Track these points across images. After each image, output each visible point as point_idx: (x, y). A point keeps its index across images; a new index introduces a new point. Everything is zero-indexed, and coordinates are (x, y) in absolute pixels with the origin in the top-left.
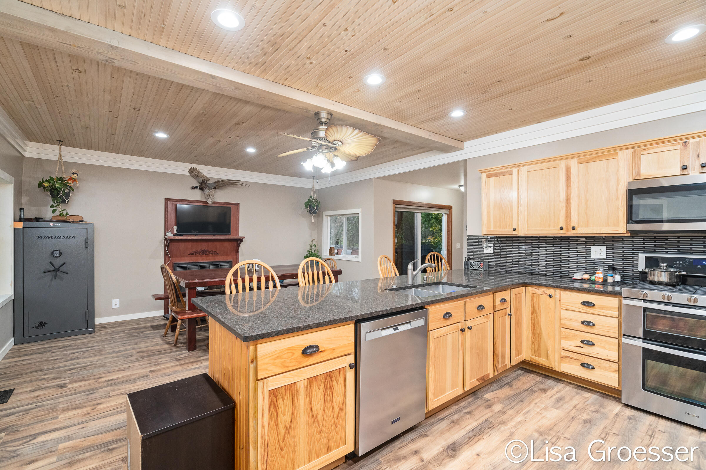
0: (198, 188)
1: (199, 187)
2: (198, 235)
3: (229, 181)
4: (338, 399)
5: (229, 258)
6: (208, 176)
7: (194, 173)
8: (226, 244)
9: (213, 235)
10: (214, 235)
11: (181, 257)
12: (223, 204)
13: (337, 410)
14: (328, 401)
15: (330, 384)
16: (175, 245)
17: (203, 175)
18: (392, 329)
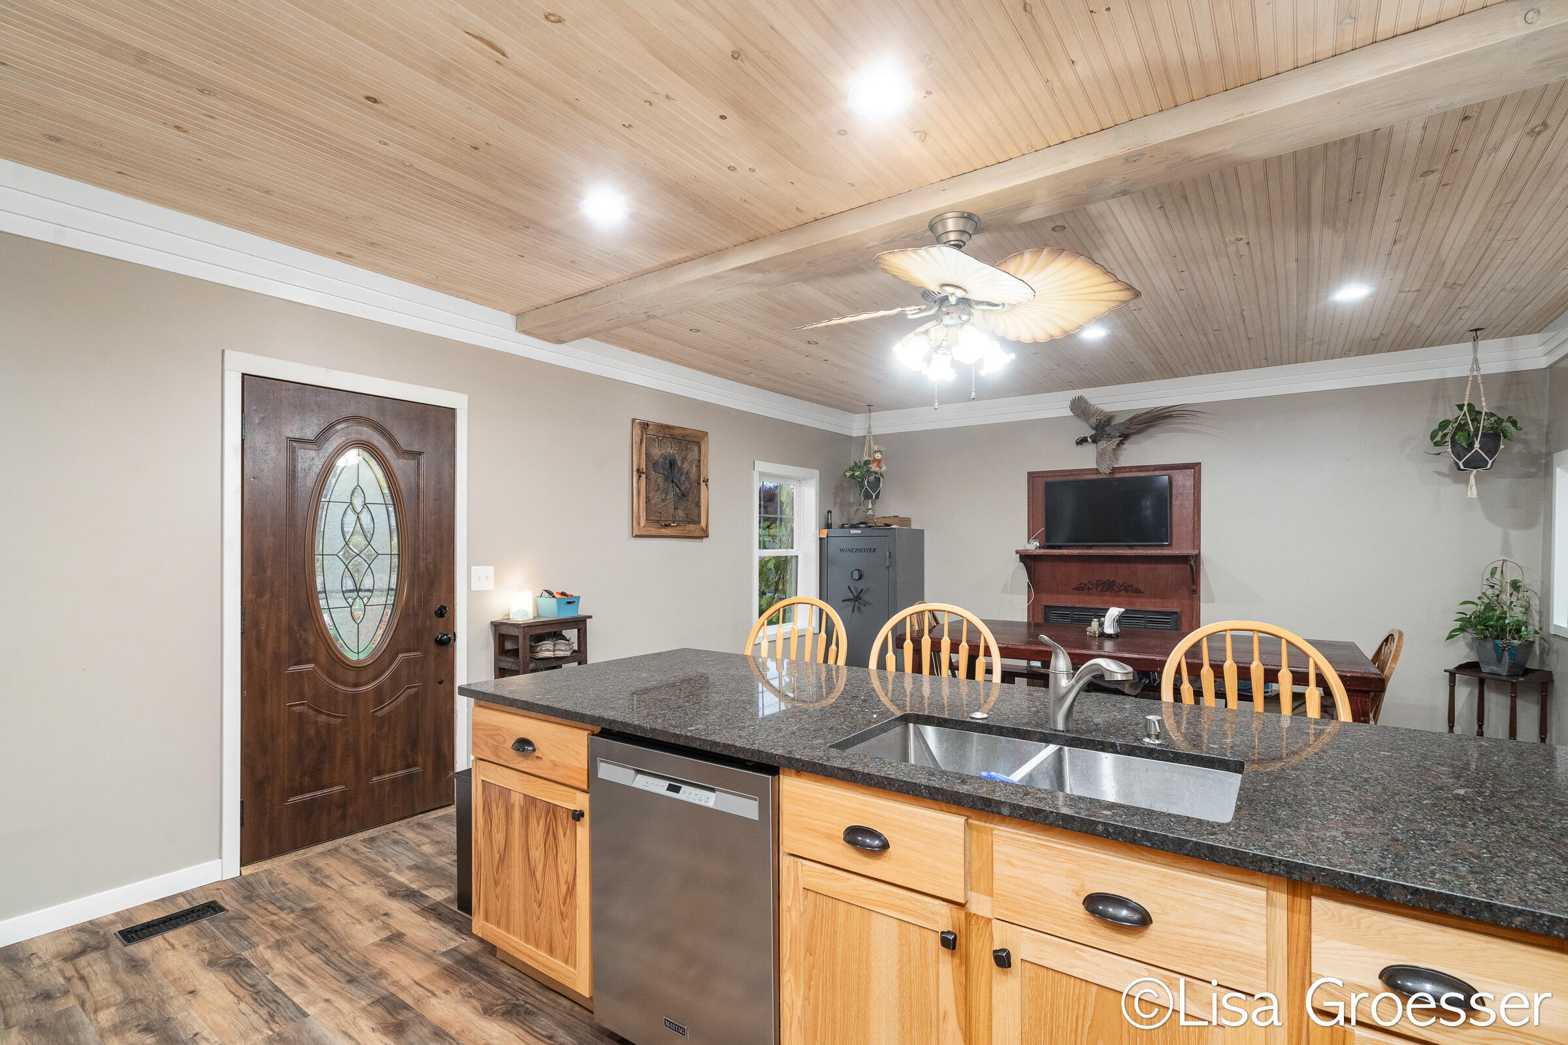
0: (1089, 440)
1: (1091, 437)
2: (1092, 546)
3: (1161, 410)
4: (565, 868)
5: (1173, 606)
6: (1108, 408)
7: (1080, 408)
8: (1164, 568)
9: (1128, 546)
10: (1131, 546)
11: (1058, 592)
12: (1154, 470)
13: (564, 888)
14: (551, 857)
15: (553, 828)
16: (1044, 569)
17: (1097, 410)
18: (666, 783)
